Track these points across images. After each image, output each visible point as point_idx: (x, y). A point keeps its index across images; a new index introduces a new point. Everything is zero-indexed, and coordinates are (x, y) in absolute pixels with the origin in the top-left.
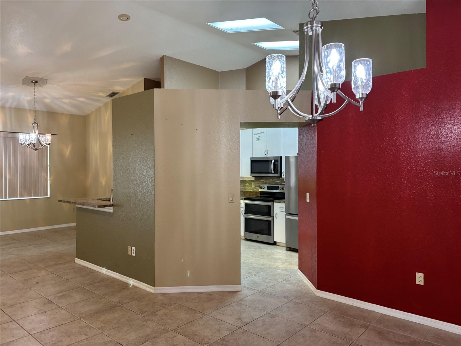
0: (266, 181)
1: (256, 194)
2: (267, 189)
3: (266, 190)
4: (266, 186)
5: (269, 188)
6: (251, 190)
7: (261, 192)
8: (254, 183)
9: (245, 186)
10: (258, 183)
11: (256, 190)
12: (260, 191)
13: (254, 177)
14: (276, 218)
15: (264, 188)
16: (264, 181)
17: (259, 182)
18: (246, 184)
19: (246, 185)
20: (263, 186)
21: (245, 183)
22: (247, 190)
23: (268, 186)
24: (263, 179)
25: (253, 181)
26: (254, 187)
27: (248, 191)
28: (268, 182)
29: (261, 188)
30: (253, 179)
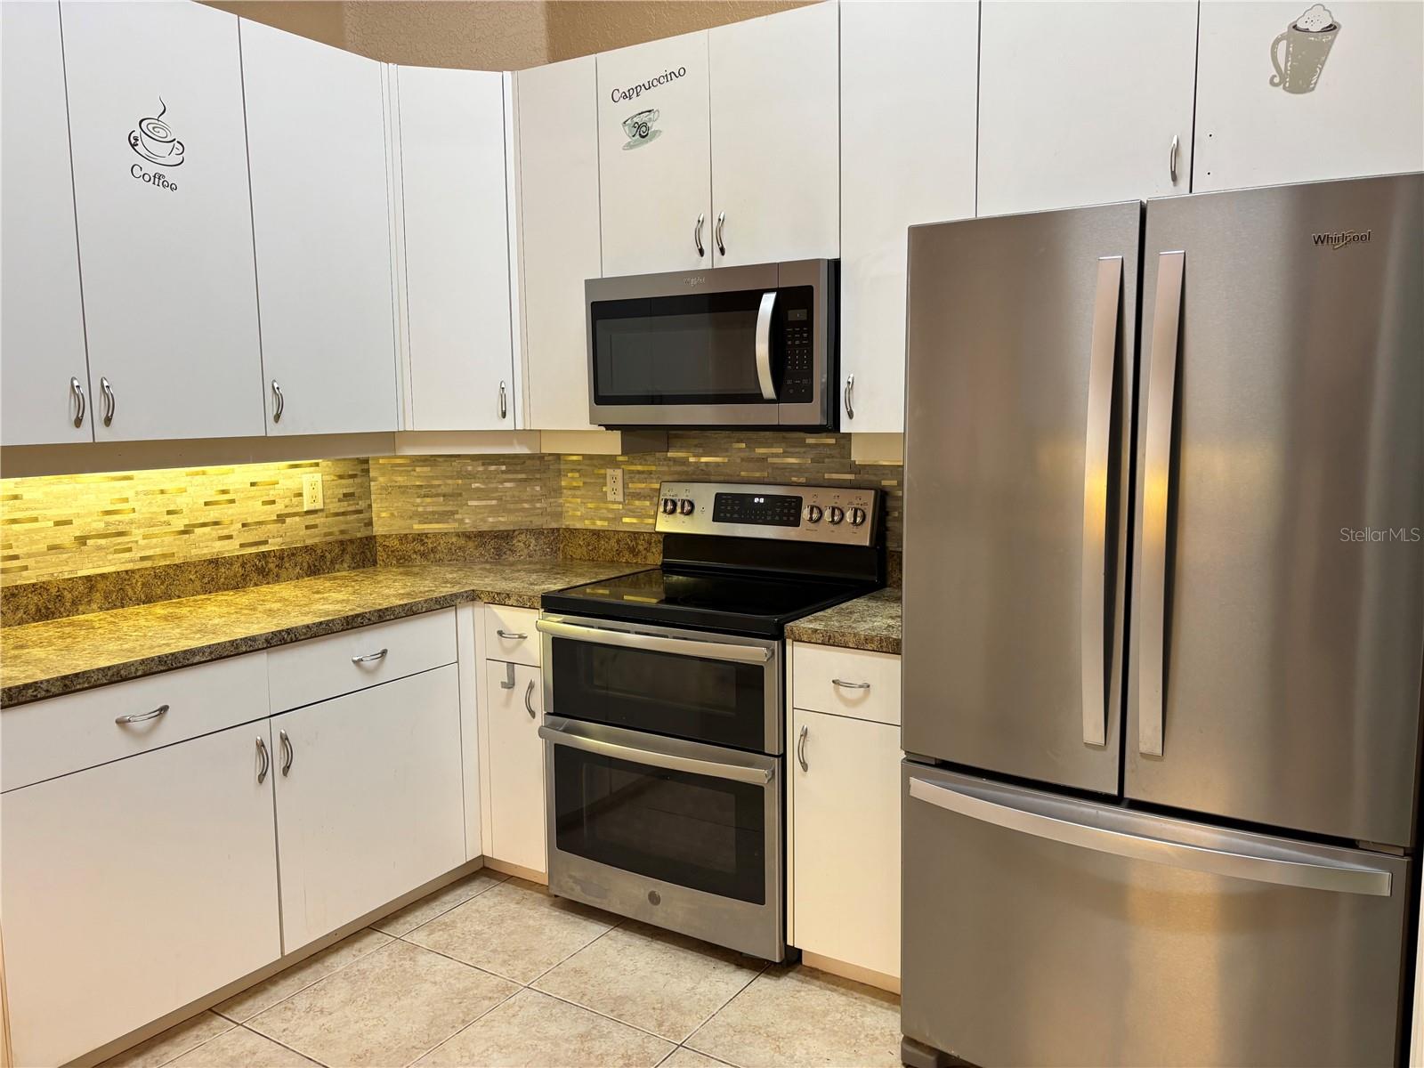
0: (704, 459)
1: (633, 551)
2: (716, 519)
3: (702, 524)
4: (705, 496)
5: (726, 508)
6: (599, 523)
7: (668, 537)
8: (619, 473)
9: (558, 491)
10: (650, 473)
11: (634, 521)
12: (660, 528)
13: (617, 435)
14: (805, 766)
15: (690, 509)
16: (692, 460)
17: (654, 468)
18: (563, 483)
19: (561, 488)
20: (681, 492)
21: (559, 473)
22: (573, 517)
23: (718, 496)
24: (681, 448)
25: (609, 461)
26: (620, 498)
27: (578, 525)
28: (717, 464)
29: (673, 511)
30: (612, 444)
